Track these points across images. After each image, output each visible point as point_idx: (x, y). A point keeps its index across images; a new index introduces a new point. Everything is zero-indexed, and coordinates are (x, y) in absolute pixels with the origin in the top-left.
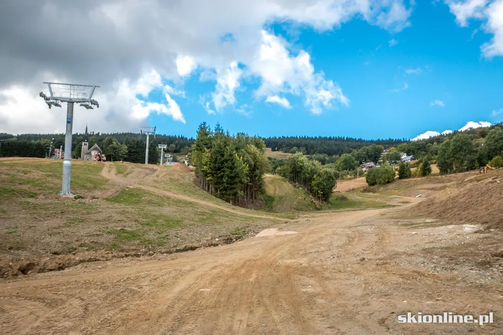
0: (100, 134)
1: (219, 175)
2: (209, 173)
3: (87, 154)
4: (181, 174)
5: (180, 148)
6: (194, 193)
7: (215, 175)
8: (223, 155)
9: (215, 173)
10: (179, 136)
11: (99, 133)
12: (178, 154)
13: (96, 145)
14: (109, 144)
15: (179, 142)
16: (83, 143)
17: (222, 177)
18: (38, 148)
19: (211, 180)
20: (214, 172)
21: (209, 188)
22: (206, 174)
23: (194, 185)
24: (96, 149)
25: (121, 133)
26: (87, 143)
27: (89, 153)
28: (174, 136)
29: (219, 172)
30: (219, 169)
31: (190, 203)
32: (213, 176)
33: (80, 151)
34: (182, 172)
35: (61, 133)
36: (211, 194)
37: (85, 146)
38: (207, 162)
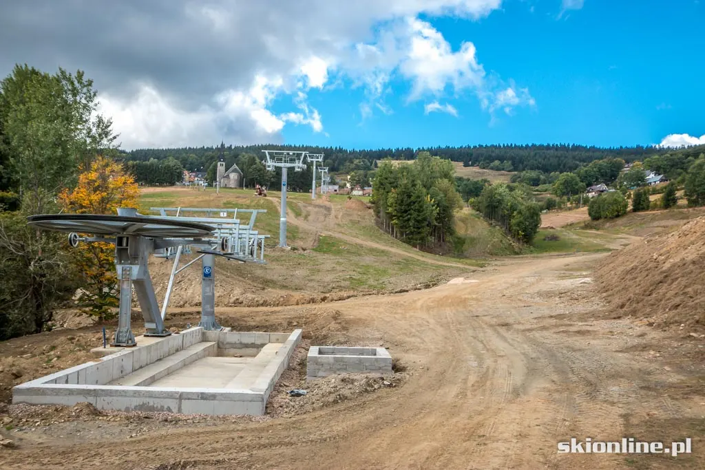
1: (406, 218)
2: (394, 216)
3: (224, 177)
4: (359, 213)
6: (380, 239)
7: (401, 218)
8: (409, 196)
9: (401, 216)
13: (235, 166)
14: (252, 165)
16: (219, 164)
17: (409, 220)
19: (396, 224)
20: (399, 215)
21: (393, 231)
22: (391, 216)
23: (377, 228)
24: (235, 171)
26: (224, 163)
27: (228, 177)
29: (405, 215)
30: (406, 211)
32: (398, 218)
33: (215, 173)
34: (359, 210)
36: (396, 238)
37: (221, 168)
38: (392, 204)
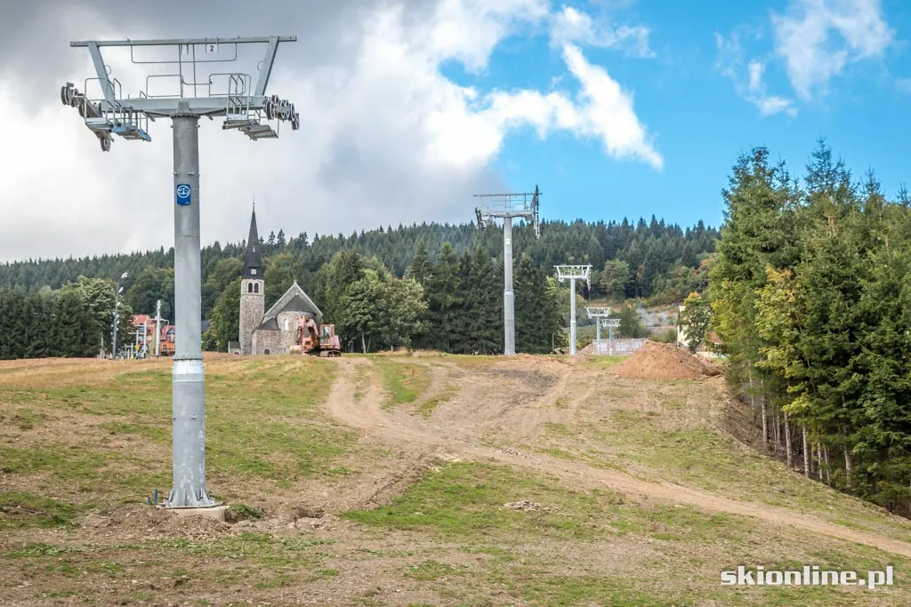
0: (310, 241)
1: (844, 386)
2: (794, 381)
3: (262, 327)
4: (665, 390)
5: (650, 276)
6: (732, 476)
7: (822, 388)
8: (852, 293)
9: (823, 380)
10: (642, 222)
11: (303, 236)
12: (645, 301)
13: (296, 290)
14: (348, 281)
15: (644, 248)
16: (244, 284)
17: (855, 394)
18: (65, 317)
19: (807, 413)
20: (818, 372)
21: (797, 447)
22: (779, 385)
23: (727, 437)
24: (296, 304)
25: (395, 228)
26: (261, 283)
27: (271, 326)
28: (619, 222)
29: (840, 371)
30: (841, 357)
31: (717, 520)
32: (812, 390)
33: (233, 317)
34: (666, 381)
35: (154, 248)
36: (813, 476)
37: (251, 301)
38: (777, 330)
